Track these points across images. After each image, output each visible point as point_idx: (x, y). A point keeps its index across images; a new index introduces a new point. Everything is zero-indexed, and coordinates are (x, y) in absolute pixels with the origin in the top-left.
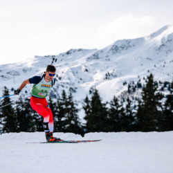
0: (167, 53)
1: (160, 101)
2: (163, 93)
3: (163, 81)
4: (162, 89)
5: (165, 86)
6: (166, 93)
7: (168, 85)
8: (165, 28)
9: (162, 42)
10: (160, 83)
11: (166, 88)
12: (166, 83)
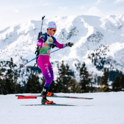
0: (9, 43)
1: (3, 73)
2: (6, 68)
3: (6, 61)
4: (5, 66)
5: (7, 64)
6: (8, 68)
7: (9, 63)
8: (8, 28)
9: (6, 36)
10: (4, 61)
11: (8, 65)
12: (8, 62)
